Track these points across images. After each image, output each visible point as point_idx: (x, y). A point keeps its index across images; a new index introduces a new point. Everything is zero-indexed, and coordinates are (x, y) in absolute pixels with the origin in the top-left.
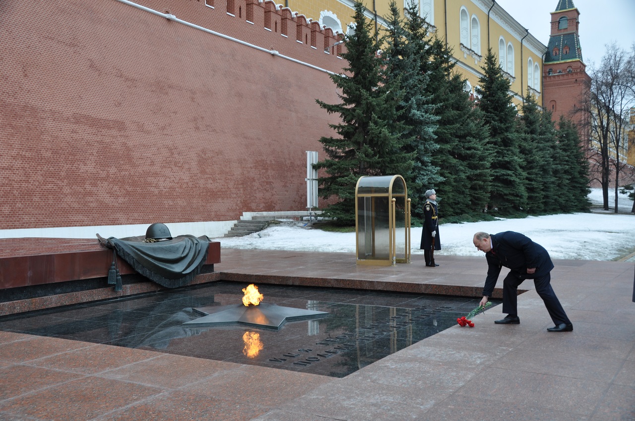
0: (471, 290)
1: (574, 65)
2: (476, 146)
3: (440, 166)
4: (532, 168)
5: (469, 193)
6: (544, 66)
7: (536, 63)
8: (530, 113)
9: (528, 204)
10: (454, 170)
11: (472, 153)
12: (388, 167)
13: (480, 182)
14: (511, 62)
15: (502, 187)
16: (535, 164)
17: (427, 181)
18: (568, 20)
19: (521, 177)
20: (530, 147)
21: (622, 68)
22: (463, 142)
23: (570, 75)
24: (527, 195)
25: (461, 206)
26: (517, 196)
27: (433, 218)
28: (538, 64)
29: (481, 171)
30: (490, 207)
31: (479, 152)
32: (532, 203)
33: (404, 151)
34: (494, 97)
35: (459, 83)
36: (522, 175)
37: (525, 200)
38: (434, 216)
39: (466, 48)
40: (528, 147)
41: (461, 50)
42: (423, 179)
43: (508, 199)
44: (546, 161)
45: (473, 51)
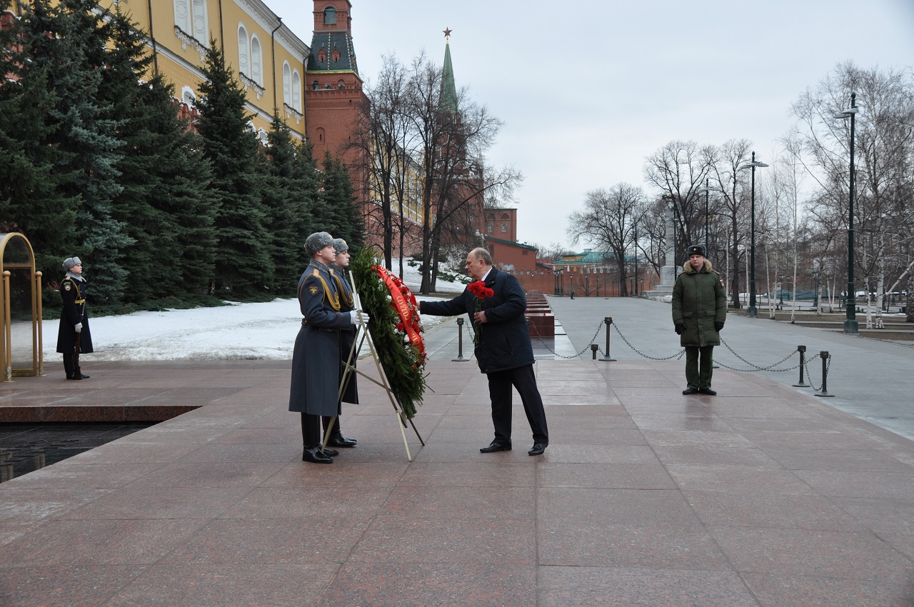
0: (120, 412)
1: (347, 79)
2: (191, 190)
3: (128, 220)
4: (282, 227)
5: (180, 264)
6: (306, 76)
7: (295, 71)
8: (279, 144)
9: (276, 280)
10: (153, 227)
11: (185, 202)
12: (32, 219)
13: (199, 247)
14: (258, 64)
15: (236, 254)
16: (286, 221)
17: (105, 244)
18: (336, 12)
19: (265, 240)
20: (279, 195)
21: (403, 91)
22: (170, 184)
23: (342, 93)
24: (274, 266)
25: (167, 283)
26: (259, 268)
27: (77, 302)
28: (298, 71)
29: (198, 229)
30: (218, 286)
31: (195, 200)
32: (283, 280)
33: (62, 194)
34: (221, 116)
35: (159, 90)
36: (266, 238)
37: (270, 274)
38: (79, 299)
39: (184, 33)
40: (276, 196)
41: (177, 36)
42: (96, 241)
43: (244, 273)
44: (303, 217)
45: (196, 41)
